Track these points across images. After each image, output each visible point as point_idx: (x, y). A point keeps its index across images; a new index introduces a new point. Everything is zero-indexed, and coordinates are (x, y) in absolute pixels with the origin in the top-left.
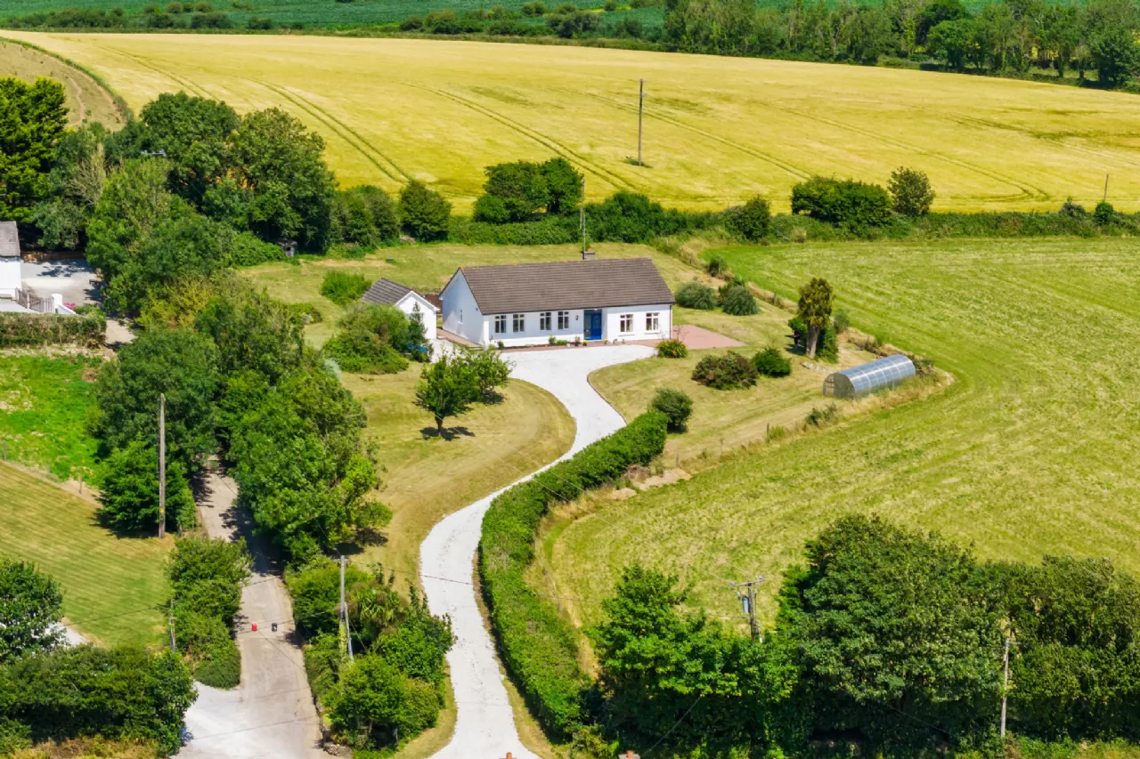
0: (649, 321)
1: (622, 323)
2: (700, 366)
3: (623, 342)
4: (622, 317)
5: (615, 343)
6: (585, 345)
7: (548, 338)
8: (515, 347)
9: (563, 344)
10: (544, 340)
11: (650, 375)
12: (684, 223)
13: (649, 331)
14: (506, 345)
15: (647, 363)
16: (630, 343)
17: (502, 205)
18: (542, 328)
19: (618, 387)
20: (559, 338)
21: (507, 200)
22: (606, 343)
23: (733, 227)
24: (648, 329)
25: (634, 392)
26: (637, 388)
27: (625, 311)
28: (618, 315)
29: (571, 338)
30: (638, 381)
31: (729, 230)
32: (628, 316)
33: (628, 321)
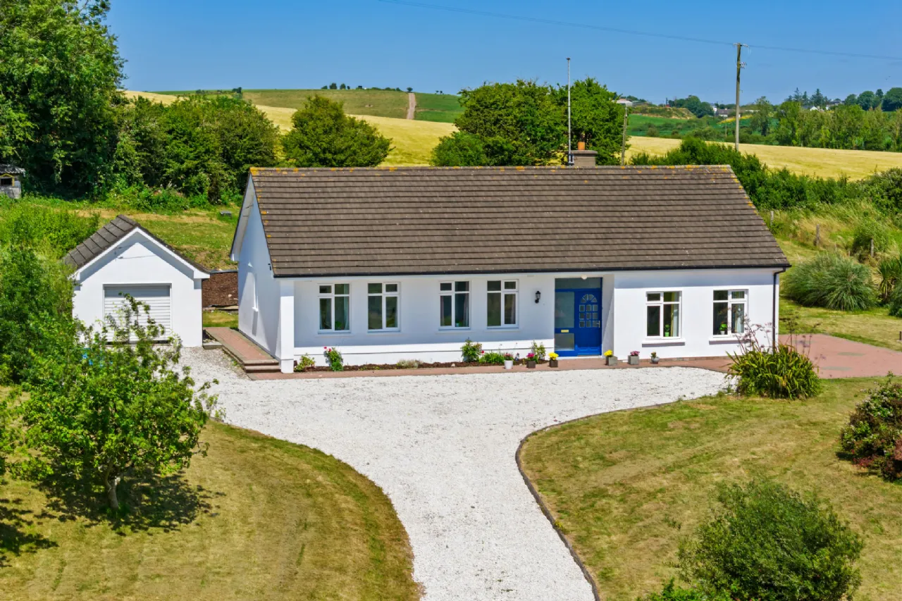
0: (719, 311)
1: (653, 312)
2: (864, 415)
3: (654, 362)
4: (652, 297)
5: (633, 360)
6: (553, 364)
7: (459, 346)
8: (370, 367)
9: (496, 361)
10: (452, 351)
11: (711, 443)
12: (801, 191)
13: (722, 337)
14: (347, 361)
15: (704, 408)
16: (669, 363)
17: (480, 147)
18: (446, 320)
19: (605, 477)
20: (489, 347)
21: (490, 140)
22: (610, 362)
23: (885, 201)
24: (717, 331)
25: (651, 495)
26: (664, 481)
27: (663, 283)
28: (643, 292)
29: (521, 348)
30: (670, 459)
31: (879, 205)
32: (668, 296)
33: (668, 309)
